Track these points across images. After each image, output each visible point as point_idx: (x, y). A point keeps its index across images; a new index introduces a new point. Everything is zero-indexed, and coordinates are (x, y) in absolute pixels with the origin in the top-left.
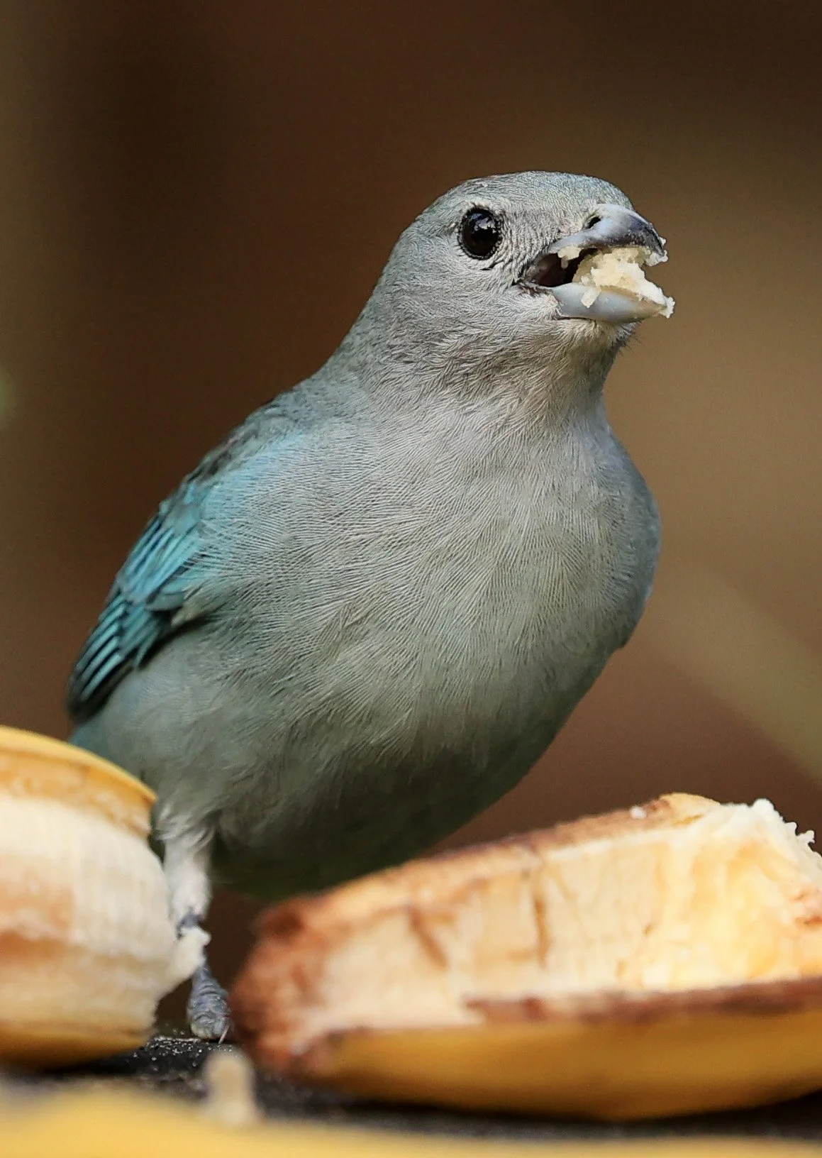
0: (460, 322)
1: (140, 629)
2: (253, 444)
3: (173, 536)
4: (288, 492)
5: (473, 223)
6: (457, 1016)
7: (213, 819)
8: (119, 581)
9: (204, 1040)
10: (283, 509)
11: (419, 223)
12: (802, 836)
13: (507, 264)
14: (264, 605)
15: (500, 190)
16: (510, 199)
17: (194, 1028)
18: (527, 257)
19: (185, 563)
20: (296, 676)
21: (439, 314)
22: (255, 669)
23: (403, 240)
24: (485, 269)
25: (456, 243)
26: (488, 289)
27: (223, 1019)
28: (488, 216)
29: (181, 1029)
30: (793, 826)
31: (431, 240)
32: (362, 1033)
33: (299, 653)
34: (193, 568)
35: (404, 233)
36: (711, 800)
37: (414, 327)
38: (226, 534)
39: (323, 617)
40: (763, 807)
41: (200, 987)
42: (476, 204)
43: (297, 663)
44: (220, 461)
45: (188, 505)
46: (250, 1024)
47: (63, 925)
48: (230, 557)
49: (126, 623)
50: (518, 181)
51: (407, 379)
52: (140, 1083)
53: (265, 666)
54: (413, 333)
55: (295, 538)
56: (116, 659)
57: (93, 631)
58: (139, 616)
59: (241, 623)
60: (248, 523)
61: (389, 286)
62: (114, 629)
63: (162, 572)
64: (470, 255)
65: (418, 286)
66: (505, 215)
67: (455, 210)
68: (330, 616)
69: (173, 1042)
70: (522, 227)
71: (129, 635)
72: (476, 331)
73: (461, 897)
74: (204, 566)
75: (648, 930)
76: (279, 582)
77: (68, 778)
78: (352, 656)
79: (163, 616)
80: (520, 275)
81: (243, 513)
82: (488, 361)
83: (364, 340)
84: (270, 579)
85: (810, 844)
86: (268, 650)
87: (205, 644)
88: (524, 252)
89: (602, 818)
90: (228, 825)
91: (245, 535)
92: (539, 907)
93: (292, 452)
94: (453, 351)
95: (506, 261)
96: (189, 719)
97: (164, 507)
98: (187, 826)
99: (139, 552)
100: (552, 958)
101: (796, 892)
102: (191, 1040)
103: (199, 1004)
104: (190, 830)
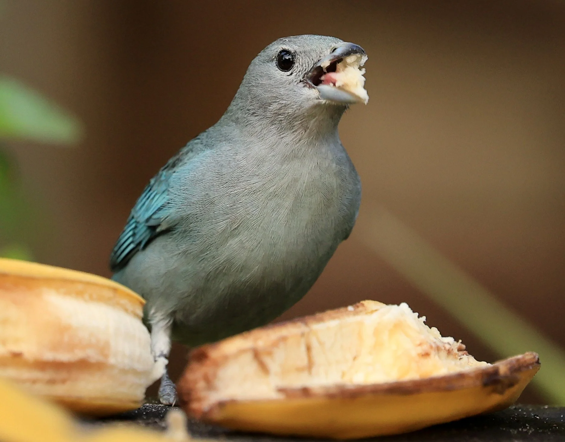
0: (278, 98)
1: (143, 233)
2: (190, 154)
3: (156, 194)
4: (203, 175)
5: (282, 56)
6: (274, 395)
7: (173, 314)
8: (133, 213)
9: (166, 405)
10: (202, 182)
11: (259, 57)
12: (421, 318)
13: (298, 73)
14: (195, 223)
15: (293, 42)
16: (298, 46)
17: (161, 400)
18: (307, 70)
19: (161, 206)
20: (210, 253)
21: (269, 95)
22: (192, 250)
23: (252, 64)
24: (288, 76)
25: (275, 65)
26: (290, 84)
27: (174, 396)
28: (288, 53)
29: (156, 400)
30: (417, 314)
31: (264, 64)
32: (233, 402)
33: (211, 243)
34: (165, 208)
35: (253, 61)
36: (382, 303)
37: (258, 101)
38: (178, 194)
39: (221, 227)
40: (404, 306)
41: (164, 383)
42: (284, 48)
43: (210, 247)
44: (176, 162)
45: (163, 180)
46: (185, 399)
47: (106, 356)
48: (180, 203)
49: (136, 231)
50: (301, 38)
51: (256, 123)
52: (138, 423)
53: (196, 249)
54: (258, 103)
55: (207, 194)
56: (132, 246)
57: (122, 234)
58: (142, 228)
59: (185, 231)
60: (187, 189)
61: (247, 84)
62: (131, 233)
63: (151, 209)
64: (281, 70)
65: (259, 83)
66: (296, 53)
67: (275, 51)
68: (223, 226)
69: (152, 406)
70: (304, 57)
71: (137, 236)
72: (284, 102)
73: (275, 344)
74: (169, 208)
75: (355, 358)
76: (201, 213)
77: (108, 294)
78: (233, 243)
79: (152, 228)
80: (303, 78)
81: (185, 184)
82: (290, 115)
83: (237, 108)
84: (197, 212)
85: (424, 322)
86: (198, 242)
87: (171, 240)
88: (305, 67)
89: (336, 311)
90: (179, 316)
91: (186, 194)
92: (309, 349)
93: (205, 158)
94: (275, 110)
95: (297, 72)
96: (163, 271)
97: (152, 181)
98: (162, 317)
99: (142, 201)
100: (314, 370)
101: (418, 342)
102: (160, 405)
103: (164, 390)
104: (163, 319)
